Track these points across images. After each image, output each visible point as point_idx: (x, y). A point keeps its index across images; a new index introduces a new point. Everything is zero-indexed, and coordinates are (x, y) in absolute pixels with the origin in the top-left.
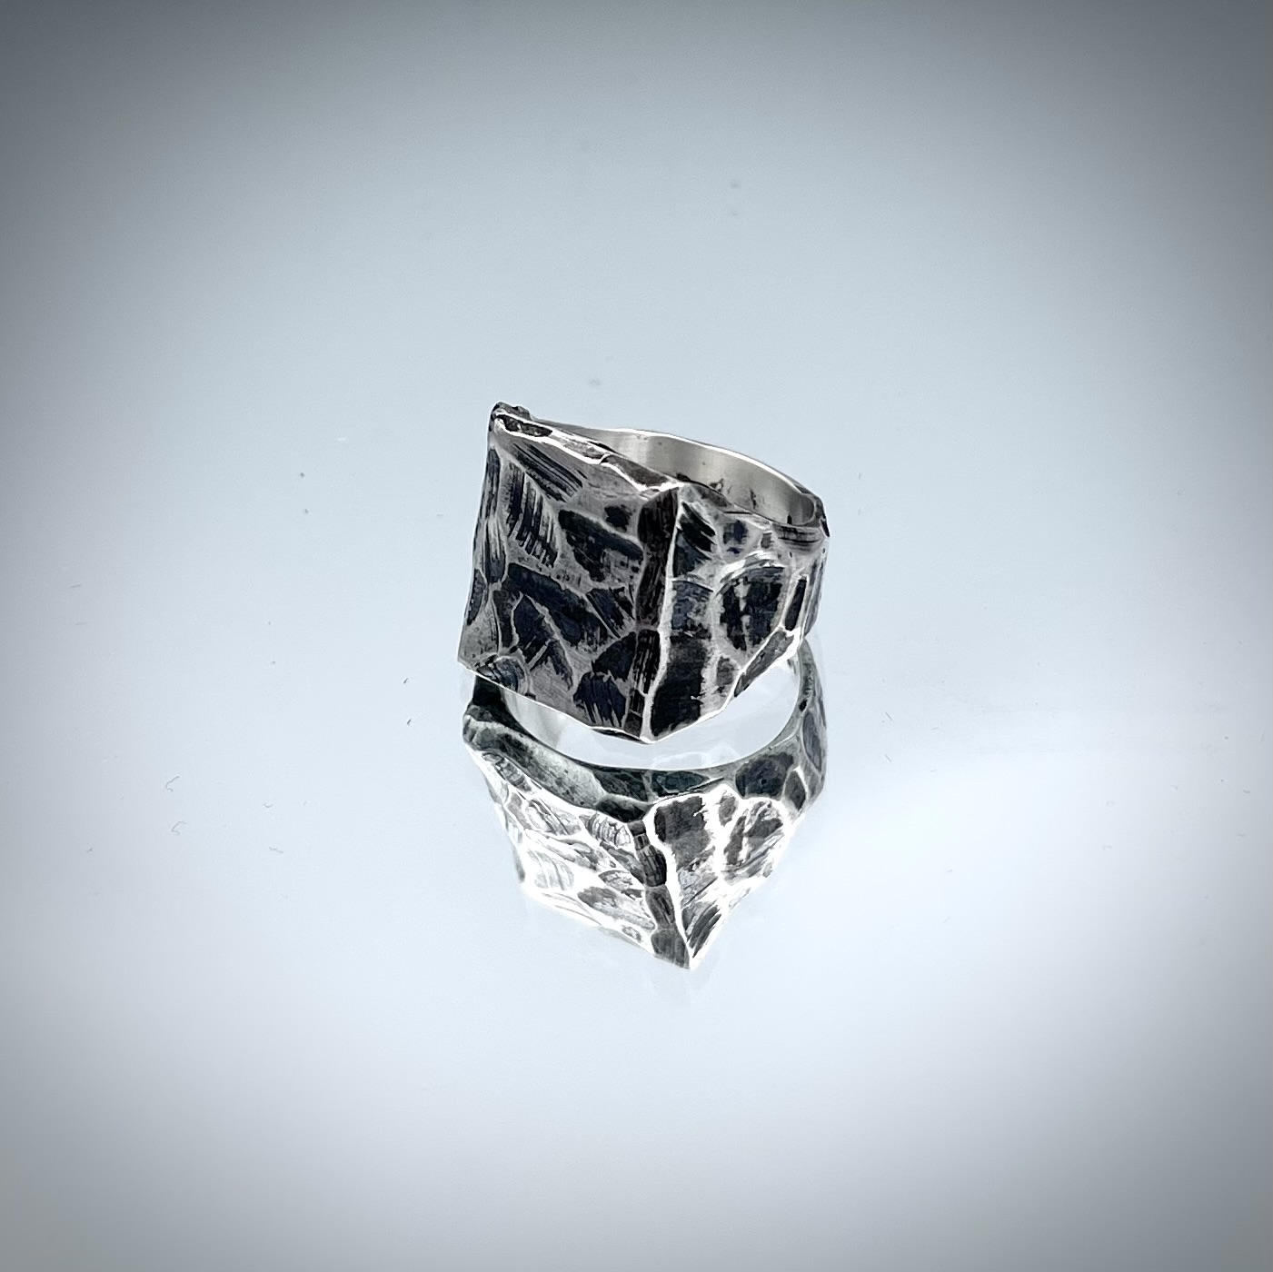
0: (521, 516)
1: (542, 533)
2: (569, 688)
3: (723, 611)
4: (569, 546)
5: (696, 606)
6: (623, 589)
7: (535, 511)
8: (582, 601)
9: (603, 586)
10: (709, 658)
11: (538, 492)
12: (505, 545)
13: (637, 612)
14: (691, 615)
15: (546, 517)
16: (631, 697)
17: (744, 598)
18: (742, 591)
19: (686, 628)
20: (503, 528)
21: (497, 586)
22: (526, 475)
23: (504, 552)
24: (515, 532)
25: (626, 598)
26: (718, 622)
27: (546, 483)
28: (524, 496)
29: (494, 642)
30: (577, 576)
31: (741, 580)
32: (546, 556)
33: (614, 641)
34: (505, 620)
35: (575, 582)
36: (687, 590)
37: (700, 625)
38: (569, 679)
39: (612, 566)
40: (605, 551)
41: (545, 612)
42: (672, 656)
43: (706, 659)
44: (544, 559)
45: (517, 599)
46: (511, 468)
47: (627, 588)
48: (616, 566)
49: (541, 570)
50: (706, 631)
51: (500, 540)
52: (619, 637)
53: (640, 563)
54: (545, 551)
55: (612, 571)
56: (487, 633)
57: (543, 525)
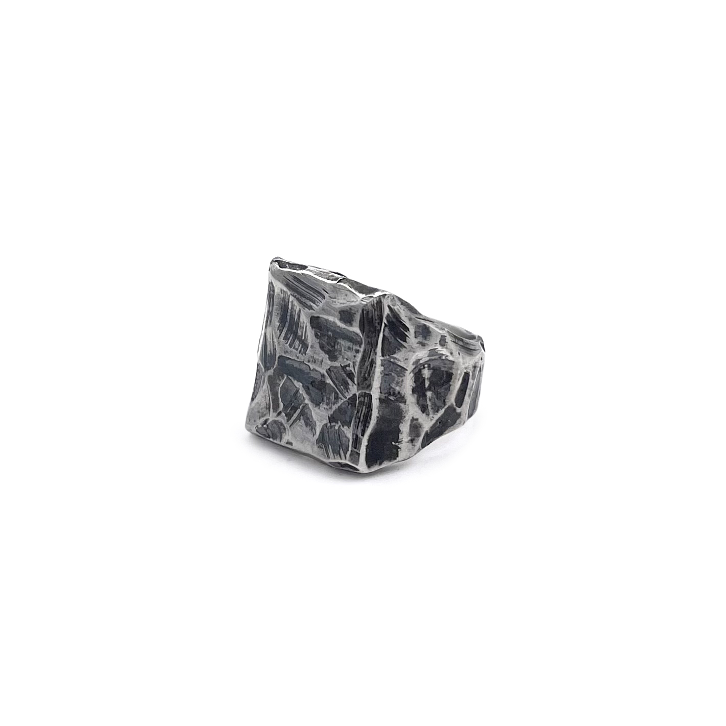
0: (287, 324)
1: (299, 333)
2: (313, 436)
3: (414, 386)
4: (316, 339)
5: (396, 379)
6: (349, 365)
7: (296, 320)
8: (323, 376)
9: (337, 364)
10: (405, 417)
11: (297, 307)
12: (276, 344)
13: (358, 380)
14: (393, 385)
15: (302, 322)
16: (353, 439)
17: (428, 378)
18: (426, 373)
19: (390, 394)
20: (275, 333)
21: (271, 372)
22: (291, 296)
23: (275, 349)
24: (283, 335)
25: (351, 371)
26: (411, 392)
27: (303, 300)
28: (289, 311)
29: (268, 410)
30: (320, 359)
31: (426, 366)
32: (301, 348)
33: (342, 401)
34: (275, 394)
35: (319, 363)
36: (390, 368)
37: (399, 393)
38: (313, 430)
39: (343, 351)
40: (339, 341)
41: (300, 386)
42: (380, 413)
43: (403, 418)
44: (301, 351)
45: (283, 379)
46: (281, 293)
47: (351, 364)
48: (345, 350)
49: (298, 358)
50: (403, 397)
51: (273, 342)
52: (346, 398)
53: (360, 347)
54: (301, 345)
55: (343, 354)
56: (263, 405)
57: (300, 329)
